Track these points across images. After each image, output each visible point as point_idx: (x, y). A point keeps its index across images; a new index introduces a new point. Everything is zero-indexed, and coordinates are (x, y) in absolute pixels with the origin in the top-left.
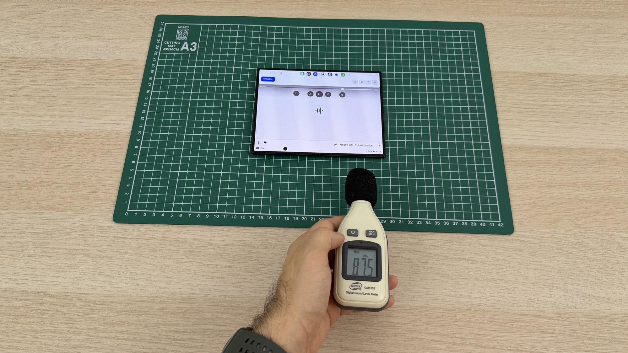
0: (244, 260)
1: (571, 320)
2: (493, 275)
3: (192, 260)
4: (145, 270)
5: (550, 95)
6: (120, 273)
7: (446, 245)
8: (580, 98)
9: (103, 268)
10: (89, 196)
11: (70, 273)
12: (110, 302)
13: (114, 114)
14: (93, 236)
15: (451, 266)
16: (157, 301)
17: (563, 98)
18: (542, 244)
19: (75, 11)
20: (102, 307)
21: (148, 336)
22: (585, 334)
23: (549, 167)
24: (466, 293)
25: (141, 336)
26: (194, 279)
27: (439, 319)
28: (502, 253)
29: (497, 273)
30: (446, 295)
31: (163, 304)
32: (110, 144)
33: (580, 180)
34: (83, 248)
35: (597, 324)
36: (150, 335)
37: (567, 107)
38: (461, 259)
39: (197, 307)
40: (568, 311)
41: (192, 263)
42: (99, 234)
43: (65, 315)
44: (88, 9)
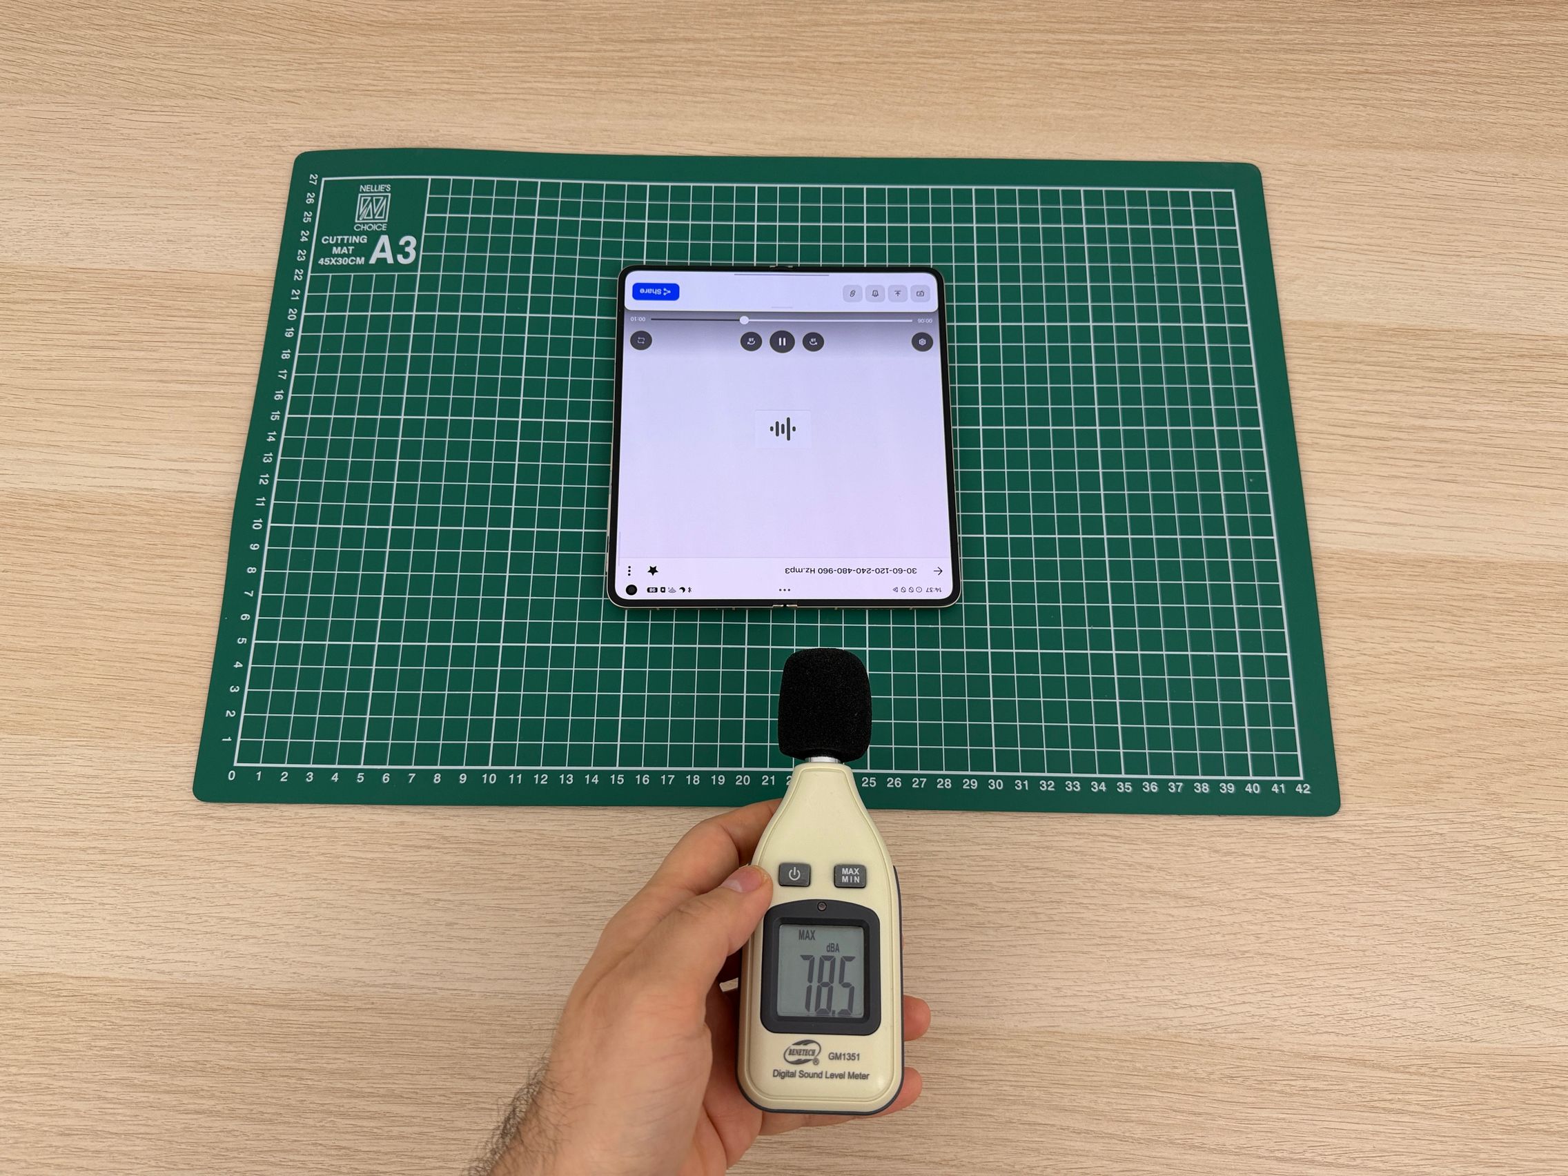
0: (537, 887)
1: (1456, 1076)
2: (1242, 942)
3: (394, 887)
4: (261, 911)
5: (1438, 399)
6: (191, 919)
7: (1117, 849)
8: (1526, 410)
9: (144, 905)
10: (103, 688)
11: (51, 917)
12: (164, 1004)
13: (171, 441)
14: (114, 810)
15: (1128, 912)
16: (297, 1003)
17: (1474, 407)
18: (1388, 849)
19: (58, 115)
20: (140, 1017)
21: (271, 1104)
22: (1493, 1117)
23: (1419, 619)
24: (1166, 992)
25: (251, 1104)
26: (399, 943)
27: (1087, 1069)
28: (1274, 876)
29: (1257, 936)
30: (1108, 1000)
31: (312, 1012)
32: (162, 533)
33: (1509, 661)
34: (87, 844)
35: (1531, 1086)
36: (274, 1101)
37: (1486, 436)
38: (1157, 892)
39: (406, 1022)
40: (1449, 1050)
41: (393, 896)
42: (130, 803)
43: (38, 1040)
44: (96, 112)
